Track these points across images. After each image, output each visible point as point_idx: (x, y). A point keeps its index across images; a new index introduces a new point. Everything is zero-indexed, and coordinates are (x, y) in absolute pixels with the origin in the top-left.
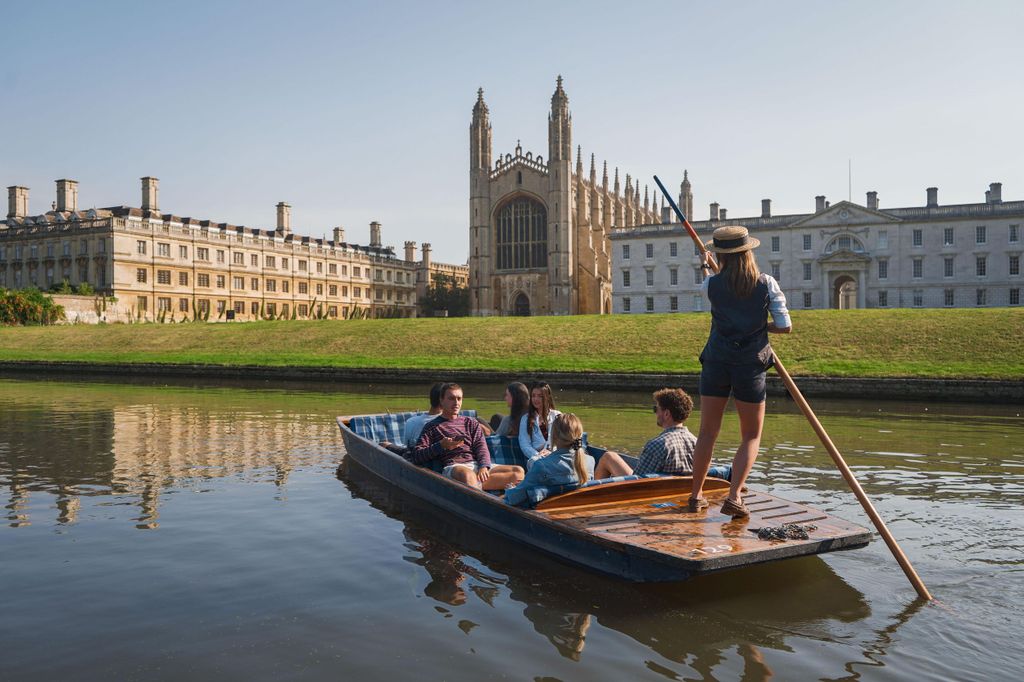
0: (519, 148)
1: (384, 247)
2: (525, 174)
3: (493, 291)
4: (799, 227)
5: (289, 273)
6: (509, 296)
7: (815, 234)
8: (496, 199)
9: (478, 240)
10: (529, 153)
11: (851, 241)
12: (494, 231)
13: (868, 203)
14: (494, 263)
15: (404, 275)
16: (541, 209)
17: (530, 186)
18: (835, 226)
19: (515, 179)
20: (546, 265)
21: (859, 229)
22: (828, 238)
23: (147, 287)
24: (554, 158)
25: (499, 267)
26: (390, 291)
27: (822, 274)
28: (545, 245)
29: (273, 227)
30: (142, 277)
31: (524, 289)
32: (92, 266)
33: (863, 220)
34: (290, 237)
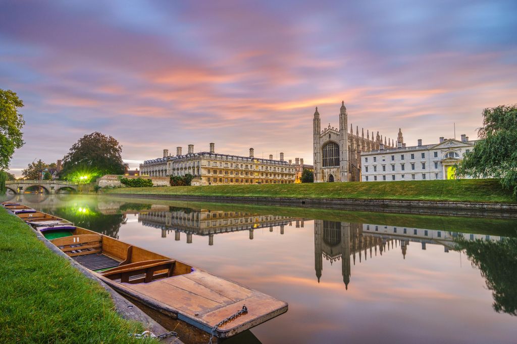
0: (329, 126)
1: (284, 161)
2: (332, 135)
3: (321, 174)
4: (432, 149)
5: (253, 170)
6: (327, 176)
7: (439, 152)
8: (322, 143)
9: (316, 157)
10: (333, 128)
11: (454, 154)
12: (322, 154)
13: (462, 139)
14: (322, 165)
15: (291, 169)
16: (337, 146)
17: (334, 138)
18: (447, 148)
19: (329, 136)
20: (339, 165)
21: (457, 149)
22: (444, 153)
23: (210, 175)
24: (341, 130)
25: (323, 166)
26: (286, 175)
27: (442, 166)
28: (339, 158)
29: (248, 156)
30: (209, 172)
31: (332, 173)
32: (196, 169)
33: (459, 146)
34: (253, 159)
